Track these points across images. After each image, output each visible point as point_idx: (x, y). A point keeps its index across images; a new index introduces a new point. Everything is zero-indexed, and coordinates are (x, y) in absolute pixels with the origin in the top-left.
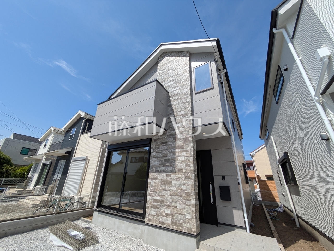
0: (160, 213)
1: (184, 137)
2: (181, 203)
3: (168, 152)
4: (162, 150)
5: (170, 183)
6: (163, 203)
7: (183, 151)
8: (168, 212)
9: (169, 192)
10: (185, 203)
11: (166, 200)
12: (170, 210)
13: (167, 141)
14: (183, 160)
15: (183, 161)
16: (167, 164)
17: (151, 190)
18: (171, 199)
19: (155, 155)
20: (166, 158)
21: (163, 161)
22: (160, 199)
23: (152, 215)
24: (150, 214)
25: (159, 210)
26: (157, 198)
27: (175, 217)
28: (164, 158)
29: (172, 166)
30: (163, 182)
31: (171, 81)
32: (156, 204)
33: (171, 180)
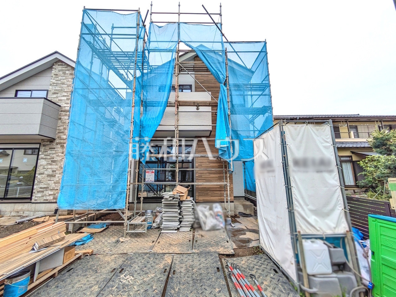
0: (45, 194)
3: (55, 156)
4: (50, 154)
5: (55, 176)
6: (48, 189)
8: (52, 193)
9: (53, 182)
12: (53, 192)
13: (55, 147)
16: (53, 164)
17: (38, 181)
18: (54, 186)
19: (43, 157)
20: (53, 160)
21: (50, 162)
22: (45, 186)
23: (38, 197)
24: (36, 196)
25: (44, 193)
26: (42, 186)
28: (51, 160)
29: (57, 165)
30: (49, 176)
31: (64, 96)
32: (42, 190)
33: (55, 174)
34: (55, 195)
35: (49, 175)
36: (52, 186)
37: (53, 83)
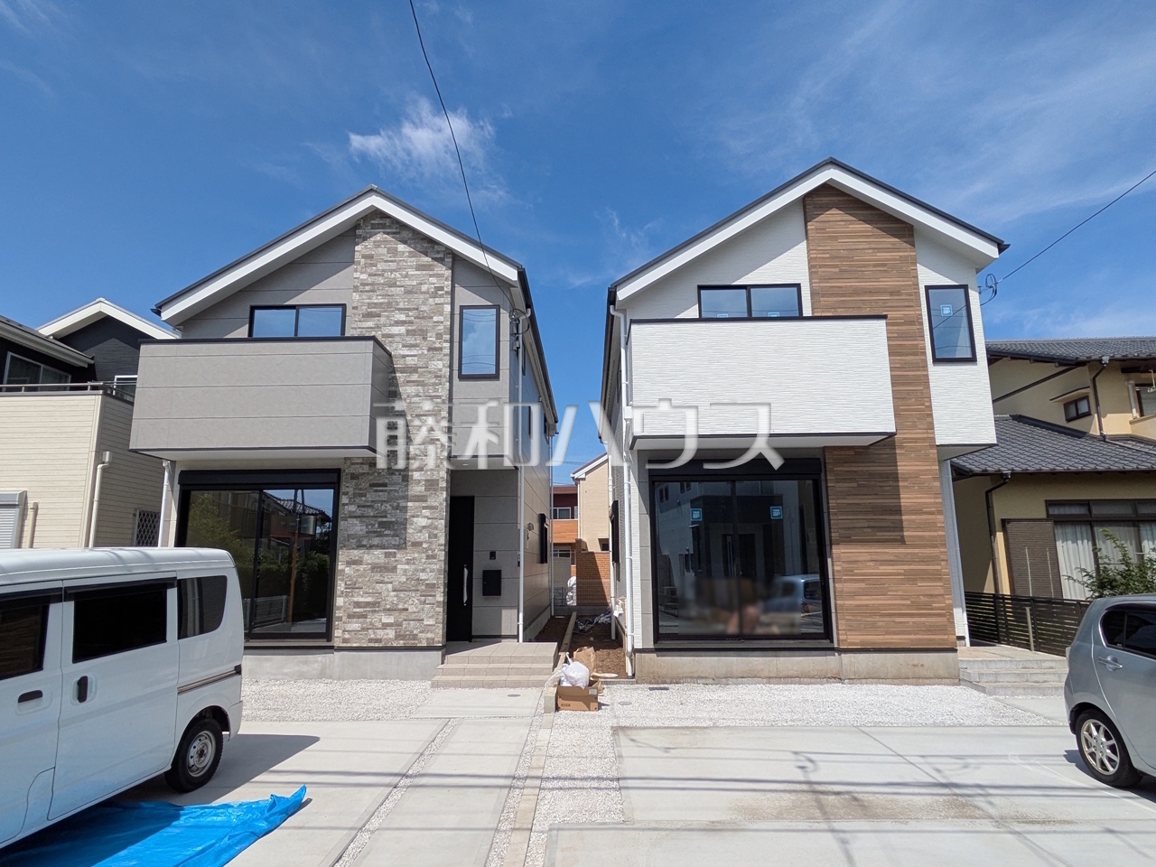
0: (372, 624)
1: (428, 478)
2: (417, 602)
3: (389, 507)
4: (373, 501)
5: (394, 570)
6: (378, 607)
7: (424, 508)
8: (391, 620)
9: (390, 586)
10: (425, 601)
11: (385, 600)
12: (392, 617)
13: (387, 481)
14: (424, 524)
15: (424, 527)
16: (386, 532)
17: (346, 584)
18: (395, 599)
19: (353, 512)
20: (384, 520)
21: (377, 525)
22: (369, 599)
23: (352, 631)
24: (347, 629)
25: (368, 620)
26: (361, 600)
27: (404, 626)
28: (380, 520)
29: (398, 536)
30: (376, 568)
31: (398, 323)
32: (362, 610)
33: (395, 564)
34: (400, 625)
35: (378, 568)
36: (390, 599)
37: (362, 284)
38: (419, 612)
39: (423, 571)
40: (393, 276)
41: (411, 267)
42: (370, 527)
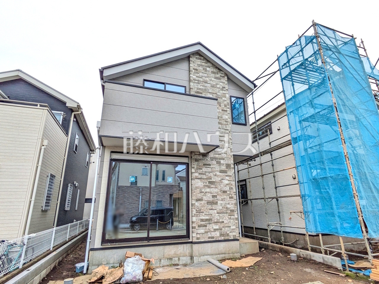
0: (209, 229)
1: (227, 163)
2: (227, 218)
3: (212, 175)
4: (205, 172)
5: (216, 203)
6: (211, 221)
7: (227, 176)
8: (216, 227)
9: (215, 211)
10: (231, 218)
11: (214, 218)
12: (218, 226)
13: (210, 163)
15: (227, 184)
16: (212, 186)
17: (196, 211)
18: (218, 217)
19: (197, 176)
20: (211, 180)
21: (208, 183)
22: (207, 218)
24: (198, 233)
25: (207, 228)
26: (203, 218)
27: (223, 230)
28: (209, 180)
29: (217, 188)
30: (209, 203)
32: (204, 223)
33: (217, 201)
36: (216, 217)
37: (194, 80)
38: (228, 223)
39: (229, 204)
40: (206, 79)
41: (213, 77)
42: (205, 183)
